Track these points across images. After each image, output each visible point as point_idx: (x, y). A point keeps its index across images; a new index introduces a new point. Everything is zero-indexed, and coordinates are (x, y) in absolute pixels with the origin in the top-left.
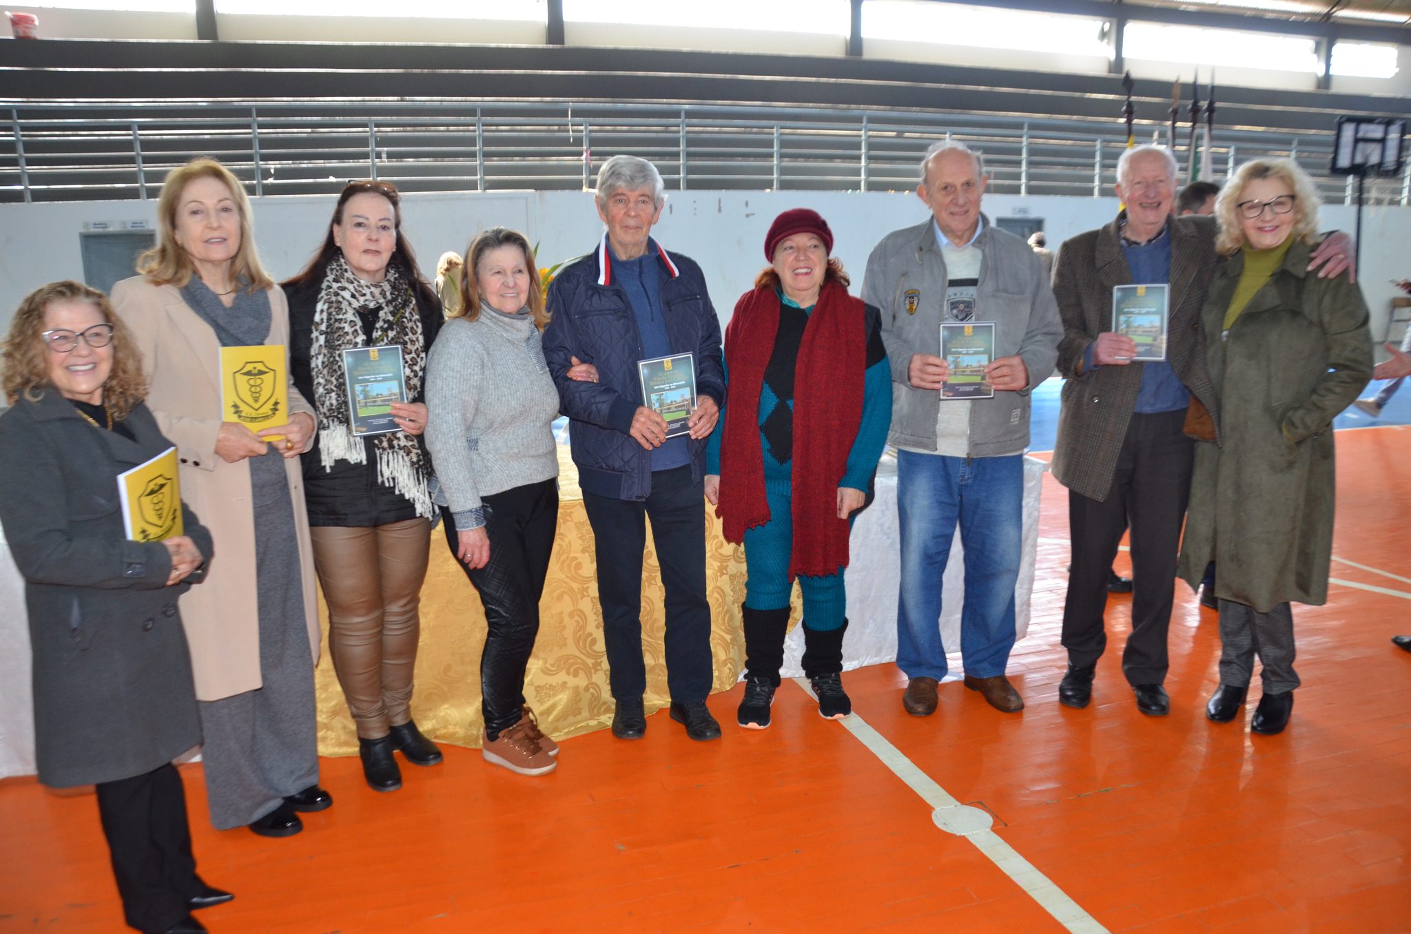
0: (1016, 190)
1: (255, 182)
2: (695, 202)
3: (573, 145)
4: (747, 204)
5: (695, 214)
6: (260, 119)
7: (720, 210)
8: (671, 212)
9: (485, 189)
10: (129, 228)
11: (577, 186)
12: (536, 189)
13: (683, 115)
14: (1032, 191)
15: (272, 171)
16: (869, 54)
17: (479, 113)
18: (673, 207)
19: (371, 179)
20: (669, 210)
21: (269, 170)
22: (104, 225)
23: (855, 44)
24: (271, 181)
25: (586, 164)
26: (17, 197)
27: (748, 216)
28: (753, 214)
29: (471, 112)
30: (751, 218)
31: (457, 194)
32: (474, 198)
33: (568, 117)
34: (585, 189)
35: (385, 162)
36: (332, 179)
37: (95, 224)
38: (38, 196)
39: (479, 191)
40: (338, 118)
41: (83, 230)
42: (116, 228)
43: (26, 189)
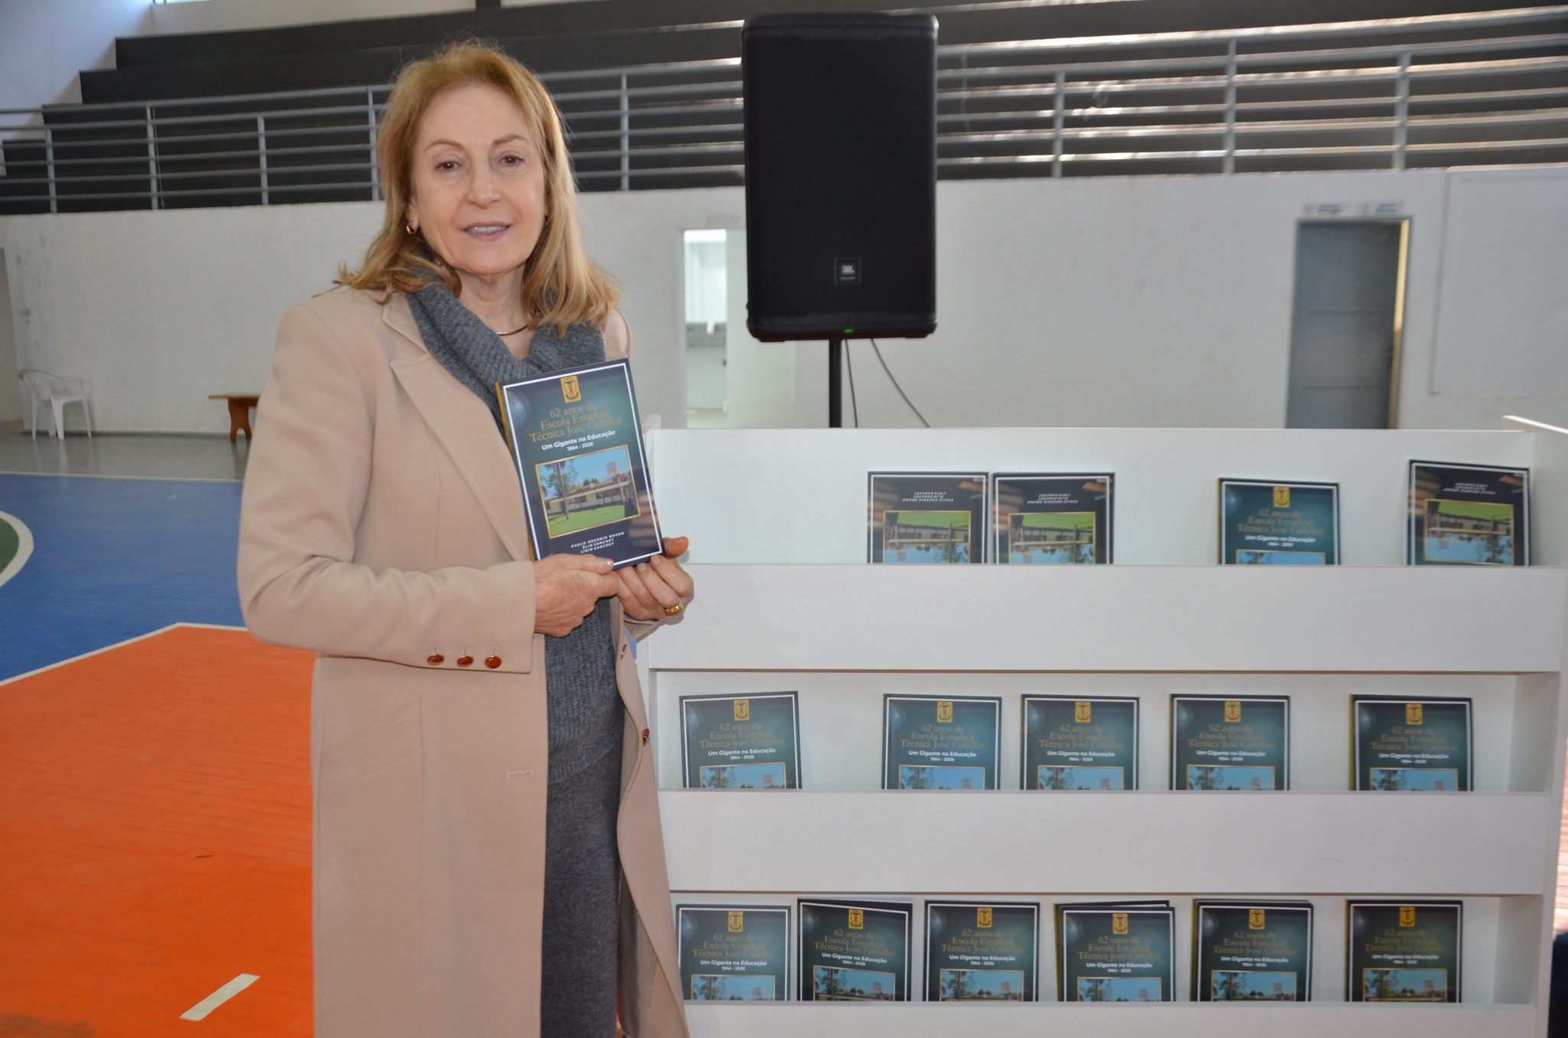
10: (1372, 213)
22: (1335, 209)
26: (1212, 167)
37: (1323, 207)
38: (1244, 166)
41: (1300, 214)
42: (1350, 213)
43: (1229, 155)
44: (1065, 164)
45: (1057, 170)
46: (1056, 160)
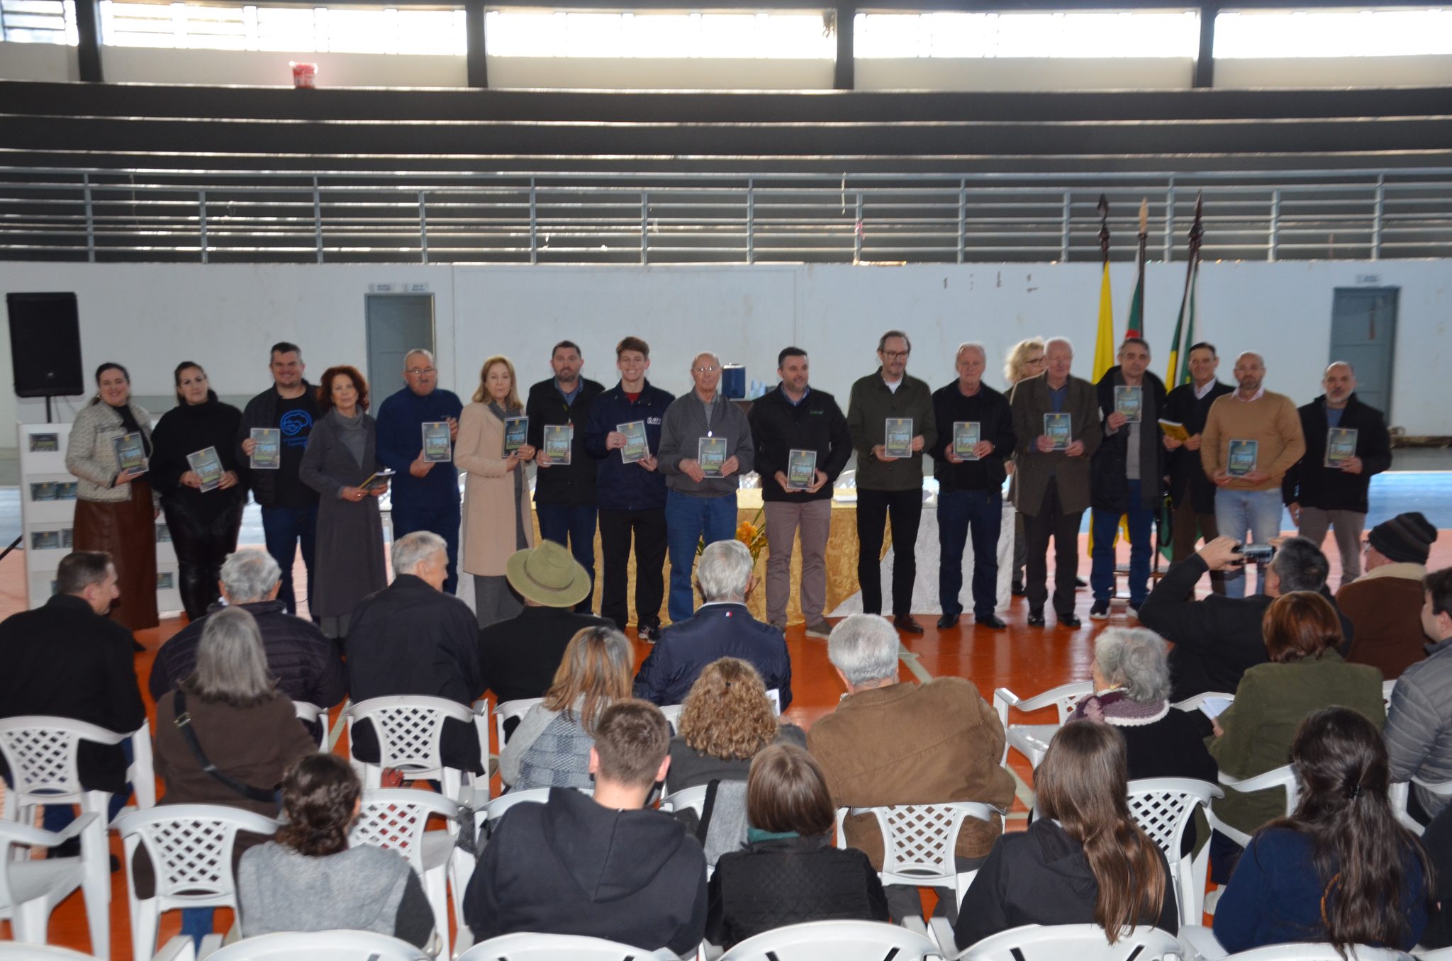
0: (1365, 254)
1: (530, 249)
2: (971, 276)
3: (845, 216)
4: (1029, 278)
5: (972, 289)
6: (538, 188)
7: (999, 284)
8: (946, 286)
9: (754, 260)
10: (410, 290)
11: (848, 258)
12: (805, 261)
13: (963, 183)
14: (1385, 254)
15: (547, 240)
16: (1222, 82)
17: (751, 184)
18: (948, 281)
19: (642, 249)
20: (943, 285)
21: (544, 238)
22: (388, 287)
23: (1205, 68)
24: (545, 249)
25: (858, 236)
26: (310, 258)
27: (1030, 290)
28: (1036, 289)
29: (743, 183)
30: (1033, 292)
31: (726, 266)
32: (741, 270)
33: (840, 187)
34: (855, 262)
35: (655, 230)
36: (604, 248)
37: (379, 286)
38: (331, 258)
39: (748, 263)
40: (612, 188)
41: (367, 291)
42: (398, 290)
43: (319, 251)
44: (210, 253)
45: (204, 258)
46: (204, 250)
